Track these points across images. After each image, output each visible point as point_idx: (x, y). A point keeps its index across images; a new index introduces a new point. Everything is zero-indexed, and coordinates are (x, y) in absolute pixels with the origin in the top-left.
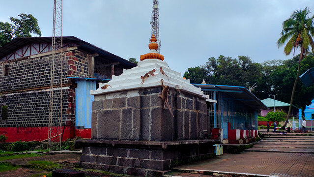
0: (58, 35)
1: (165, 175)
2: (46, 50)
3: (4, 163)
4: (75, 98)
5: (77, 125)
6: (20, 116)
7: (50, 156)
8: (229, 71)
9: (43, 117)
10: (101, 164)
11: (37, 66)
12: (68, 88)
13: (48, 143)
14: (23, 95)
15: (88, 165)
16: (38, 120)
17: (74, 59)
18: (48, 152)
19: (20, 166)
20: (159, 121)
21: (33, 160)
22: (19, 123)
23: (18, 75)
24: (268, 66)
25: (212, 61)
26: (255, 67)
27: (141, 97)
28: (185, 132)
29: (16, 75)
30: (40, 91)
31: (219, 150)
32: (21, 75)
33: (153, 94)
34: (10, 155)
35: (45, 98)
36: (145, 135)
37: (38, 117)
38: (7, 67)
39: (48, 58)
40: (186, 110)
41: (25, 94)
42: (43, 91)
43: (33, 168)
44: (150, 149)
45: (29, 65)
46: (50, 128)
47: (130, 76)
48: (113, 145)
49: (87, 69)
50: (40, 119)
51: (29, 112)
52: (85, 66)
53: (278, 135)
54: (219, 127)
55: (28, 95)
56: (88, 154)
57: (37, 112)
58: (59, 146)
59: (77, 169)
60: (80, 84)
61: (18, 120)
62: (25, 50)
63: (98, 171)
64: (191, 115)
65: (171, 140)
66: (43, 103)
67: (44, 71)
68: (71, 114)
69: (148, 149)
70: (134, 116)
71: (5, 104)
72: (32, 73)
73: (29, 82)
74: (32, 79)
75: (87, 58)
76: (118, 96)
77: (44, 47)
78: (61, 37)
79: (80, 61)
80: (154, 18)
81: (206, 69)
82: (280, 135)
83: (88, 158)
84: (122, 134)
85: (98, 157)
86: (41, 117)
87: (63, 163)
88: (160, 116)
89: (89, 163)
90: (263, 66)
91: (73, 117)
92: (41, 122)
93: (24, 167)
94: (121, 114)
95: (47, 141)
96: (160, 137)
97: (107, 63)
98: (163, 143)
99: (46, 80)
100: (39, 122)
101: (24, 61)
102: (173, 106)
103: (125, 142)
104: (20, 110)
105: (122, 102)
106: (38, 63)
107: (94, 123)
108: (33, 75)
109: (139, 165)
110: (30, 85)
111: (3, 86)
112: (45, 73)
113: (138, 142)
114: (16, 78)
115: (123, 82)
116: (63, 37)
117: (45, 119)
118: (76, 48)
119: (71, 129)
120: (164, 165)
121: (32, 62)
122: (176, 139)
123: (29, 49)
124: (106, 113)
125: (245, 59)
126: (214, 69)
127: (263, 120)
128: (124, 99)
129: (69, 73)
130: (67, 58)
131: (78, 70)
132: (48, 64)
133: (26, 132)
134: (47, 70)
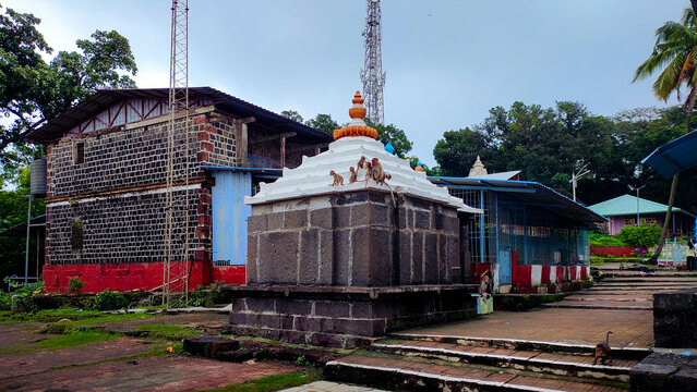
0: (180, 85)
1: (376, 344)
2: (156, 112)
3: (92, 328)
4: (211, 207)
5: (216, 258)
6: (108, 241)
7: (171, 317)
8: (535, 137)
9: (152, 243)
10: (265, 327)
11: (139, 145)
12: (198, 186)
13: (163, 293)
14: (112, 201)
15: (242, 329)
16: (141, 249)
17: (208, 129)
18: (165, 311)
19: (122, 334)
20: (366, 251)
21: (142, 324)
22: (105, 256)
23: (102, 162)
24: (625, 123)
25: (498, 114)
26: (595, 126)
27: (334, 209)
28: (415, 271)
29: (98, 163)
30: (145, 193)
31: (485, 305)
32: (107, 162)
33: (356, 203)
34: (96, 316)
35: (156, 206)
36: (342, 276)
37: (142, 244)
38: (80, 146)
39: (160, 128)
40: (416, 230)
41: (117, 200)
42: (150, 192)
43: (145, 336)
44: (351, 301)
45: (124, 143)
46: (167, 266)
47: (314, 170)
48: (287, 294)
49: (234, 149)
50: (146, 248)
51: (124, 235)
52: (230, 142)
53: (635, 276)
54: (491, 261)
55: (123, 202)
56: (242, 312)
57: (139, 234)
58: (184, 299)
59: (224, 336)
60: (219, 179)
61: (103, 251)
62: (115, 114)
63: (262, 340)
64: (427, 240)
65: (388, 285)
66: (151, 217)
67: (153, 153)
68: (203, 237)
69: (348, 300)
70: (322, 242)
71: (77, 219)
72: (130, 158)
73: (124, 176)
74: (129, 169)
75: (234, 126)
76: (295, 207)
77: (151, 107)
78: (185, 90)
79: (220, 132)
80: (370, 24)
81: (485, 132)
82: (640, 276)
83: (244, 318)
84: (303, 274)
85: (259, 316)
86: (147, 244)
87: (197, 328)
88: (367, 242)
89: (246, 326)
90: (616, 122)
91: (208, 243)
92: (147, 253)
93: (129, 335)
94: (300, 240)
95: (160, 290)
96: (367, 279)
97: (272, 135)
98: (371, 288)
99: (156, 171)
100: (143, 254)
101: (113, 135)
102: (392, 223)
103: (307, 289)
104: (108, 231)
105: (301, 218)
106: (140, 139)
107: (251, 255)
108: (132, 163)
109: (331, 328)
110: (126, 181)
111: (73, 184)
112: (155, 158)
113: (329, 289)
114: (99, 168)
115: (303, 181)
116: (190, 89)
117: (155, 248)
118: (212, 108)
119: (205, 267)
120: (374, 328)
121: (130, 136)
122: (396, 283)
123: (123, 110)
124: (274, 237)
125: (571, 109)
126: (501, 132)
127: (610, 244)
128: (305, 211)
129: (200, 157)
130: (196, 129)
131: (217, 151)
132: (160, 141)
133: (119, 273)
134: (158, 152)
